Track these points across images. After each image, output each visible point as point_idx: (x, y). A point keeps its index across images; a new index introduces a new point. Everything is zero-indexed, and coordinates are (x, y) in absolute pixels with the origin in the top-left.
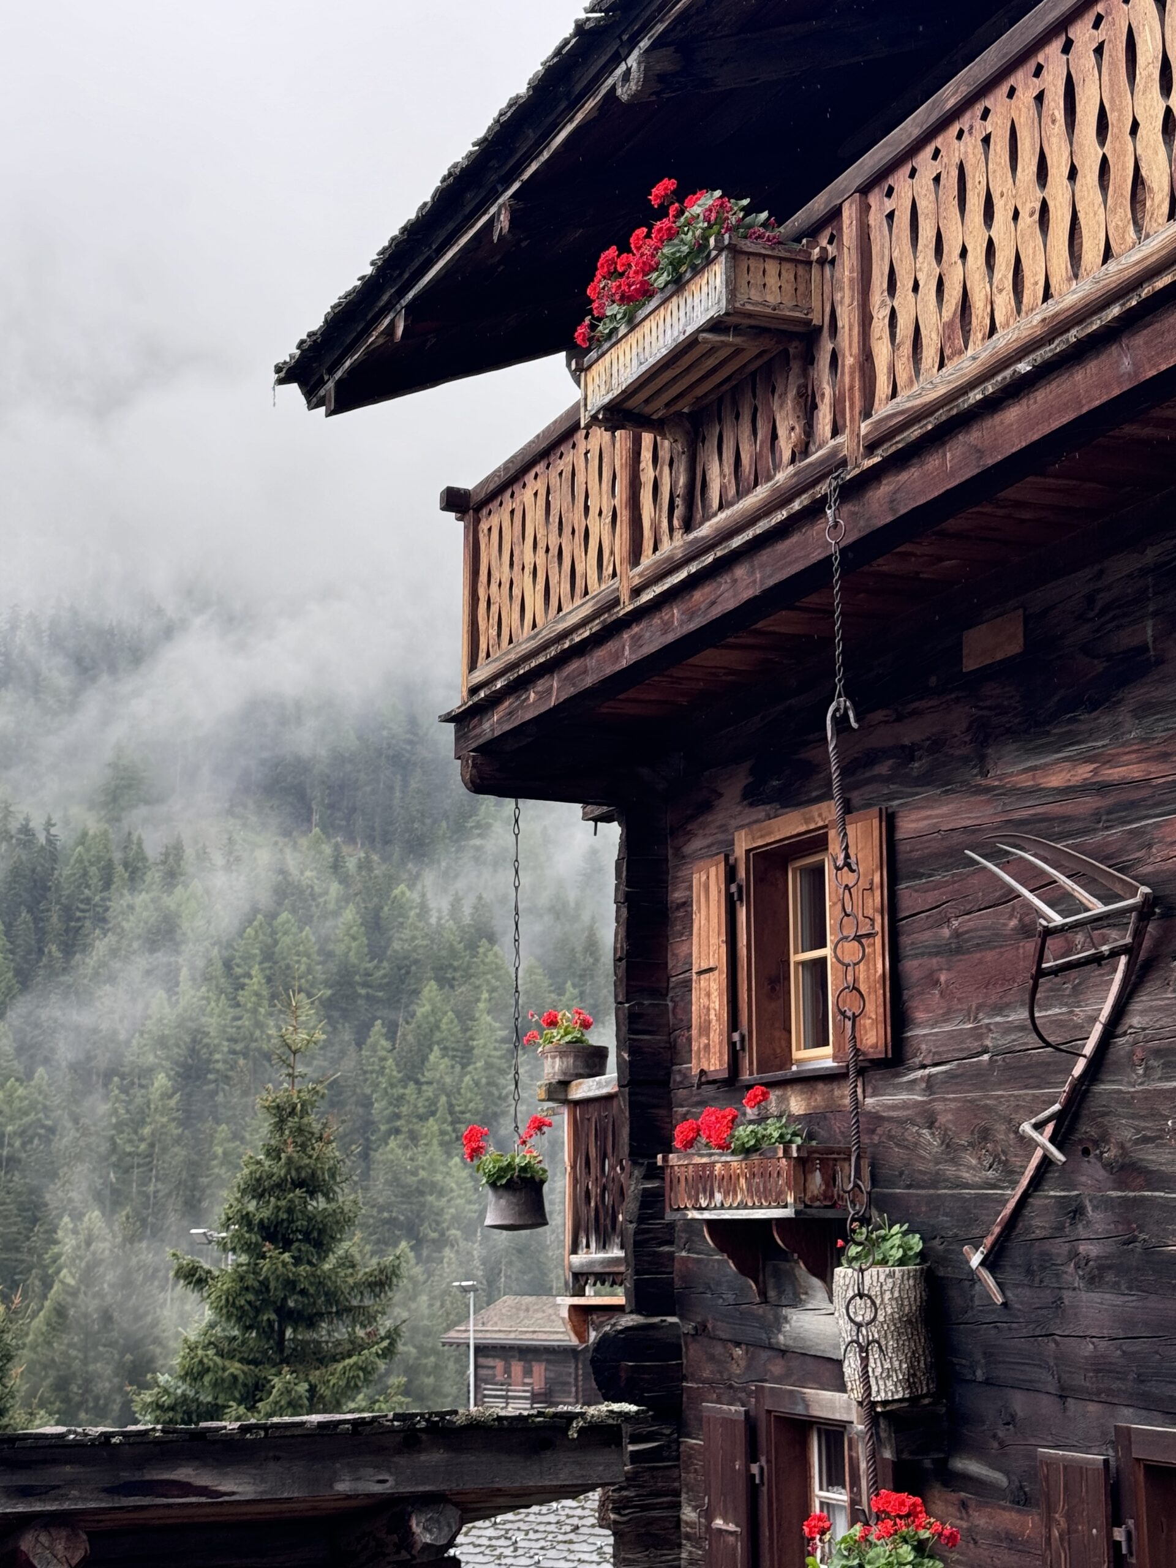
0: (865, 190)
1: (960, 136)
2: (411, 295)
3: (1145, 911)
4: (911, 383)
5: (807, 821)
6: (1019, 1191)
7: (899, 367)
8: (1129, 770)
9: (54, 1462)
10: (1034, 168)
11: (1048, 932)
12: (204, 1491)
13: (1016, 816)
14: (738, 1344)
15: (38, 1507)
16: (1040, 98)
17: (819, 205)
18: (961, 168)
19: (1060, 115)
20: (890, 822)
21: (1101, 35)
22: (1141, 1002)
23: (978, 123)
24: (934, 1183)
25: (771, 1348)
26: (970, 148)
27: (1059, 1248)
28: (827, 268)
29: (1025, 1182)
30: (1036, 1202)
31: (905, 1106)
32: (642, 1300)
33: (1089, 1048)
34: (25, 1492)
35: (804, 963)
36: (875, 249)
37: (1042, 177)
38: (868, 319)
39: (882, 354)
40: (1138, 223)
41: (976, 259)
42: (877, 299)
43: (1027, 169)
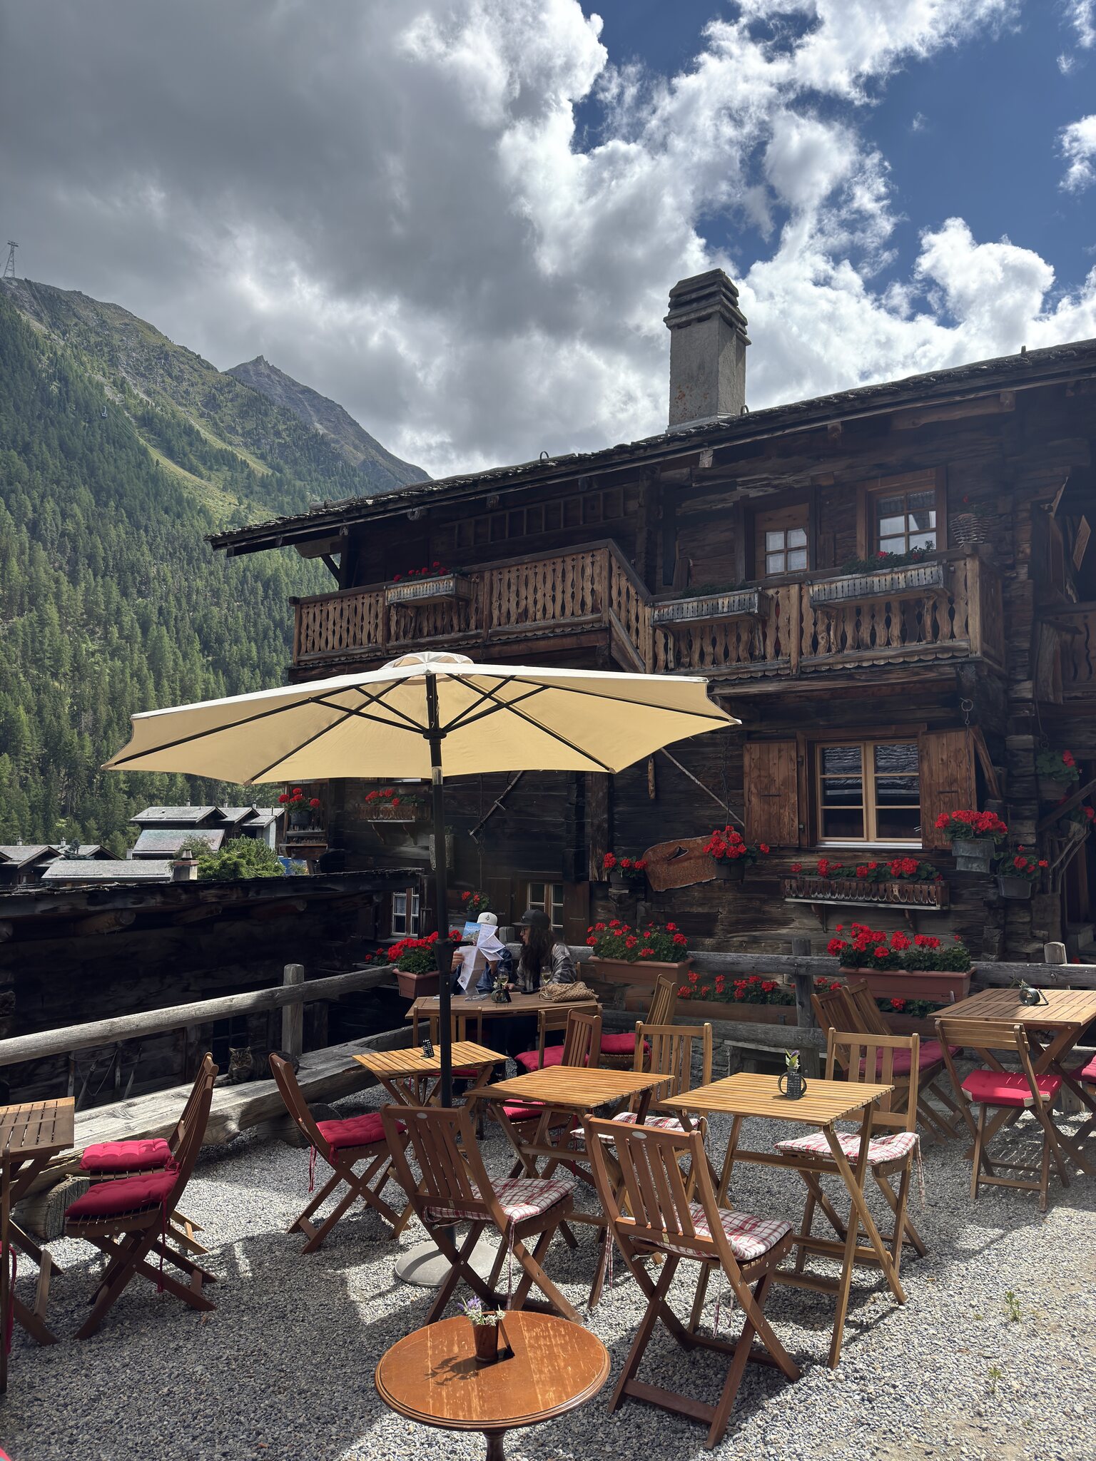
0: (492, 570)
1: (527, 569)
2: (289, 535)
4: (506, 624)
6: (487, 816)
7: (502, 619)
10: (551, 586)
16: (554, 570)
17: (475, 567)
18: (527, 576)
19: (560, 575)
21: (574, 563)
23: (533, 568)
26: (531, 573)
27: (499, 830)
28: (476, 586)
29: (489, 814)
30: (492, 819)
33: (512, 783)
34: (296, 890)
36: (495, 586)
37: (554, 588)
38: (491, 603)
39: (496, 613)
40: (583, 611)
41: (530, 601)
42: (494, 599)
43: (549, 585)
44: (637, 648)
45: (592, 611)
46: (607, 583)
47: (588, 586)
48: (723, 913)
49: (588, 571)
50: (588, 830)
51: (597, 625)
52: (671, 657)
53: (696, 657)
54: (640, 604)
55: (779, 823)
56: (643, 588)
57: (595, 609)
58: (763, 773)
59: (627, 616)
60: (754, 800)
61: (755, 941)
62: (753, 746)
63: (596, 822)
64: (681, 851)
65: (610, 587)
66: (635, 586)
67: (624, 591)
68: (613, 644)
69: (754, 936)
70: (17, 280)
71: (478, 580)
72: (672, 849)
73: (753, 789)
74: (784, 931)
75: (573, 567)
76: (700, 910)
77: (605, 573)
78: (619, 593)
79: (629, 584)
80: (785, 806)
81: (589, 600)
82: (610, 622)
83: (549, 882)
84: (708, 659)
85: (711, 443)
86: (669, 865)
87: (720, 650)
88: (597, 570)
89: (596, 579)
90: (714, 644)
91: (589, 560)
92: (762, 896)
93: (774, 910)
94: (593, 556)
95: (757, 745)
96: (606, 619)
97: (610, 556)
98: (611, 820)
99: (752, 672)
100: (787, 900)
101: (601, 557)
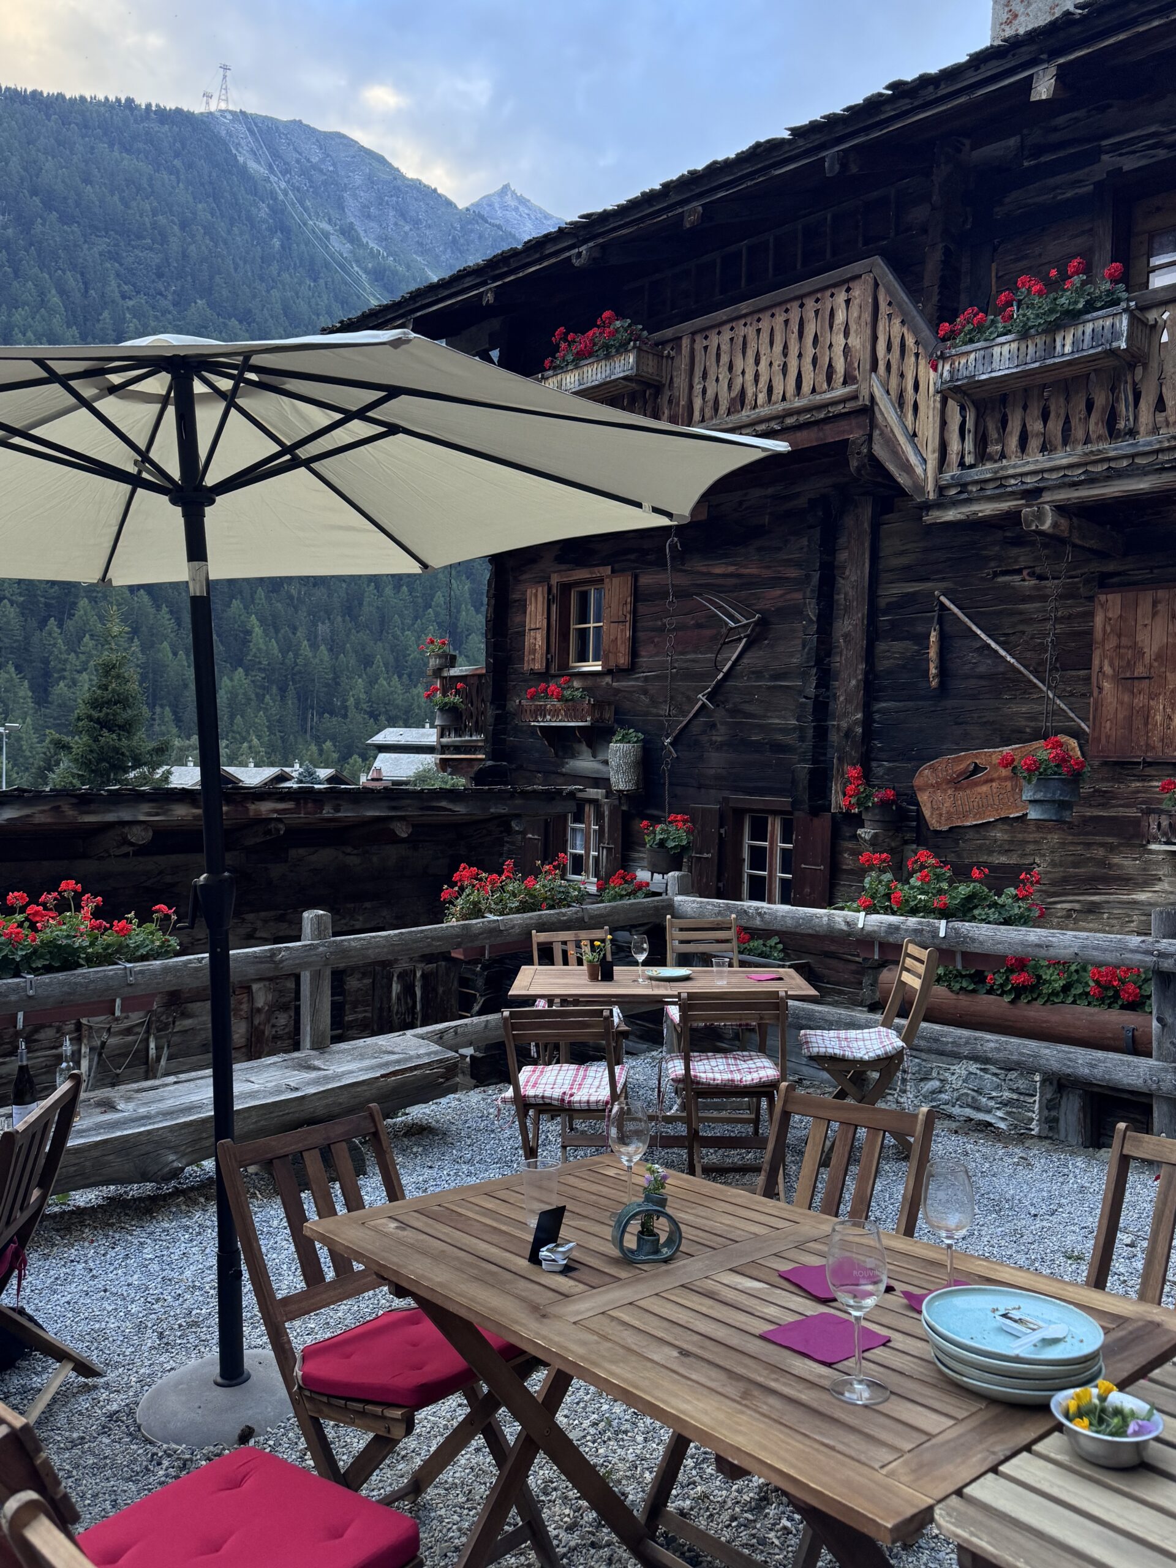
0: (693, 333)
1: (745, 325)
2: (419, 314)
3: (756, 624)
4: (712, 418)
5: (591, 573)
6: (688, 718)
7: (706, 410)
8: (751, 570)
9: (403, 798)
10: (781, 348)
11: (732, 629)
12: (450, 810)
13: (698, 582)
14: (539, 772)
15: (399, 814)
16: (786, 322)
17: (669, 333)
18: (745, 337)
19: (796, 330)
20: (636, 578)
21: (819, 306)
22: (748, 655)
23: (755, 323)
24: (647, 714)
25: (558, 773)
26: (751, 331)
27: (704, 738)
28: (670, 362)
29: (691, 715)
30: (695, 722)
31: (633, 686)
32: (494, 755)
33: (725, 670)
34: (394, 808)
35: (576, 629)
36: (697, 359)
37: (785, 353)
38: (691, 387)
39: (698, 403)
40: (829, 383)
41: (750, 376)
42: (696, 380)
43: (778, 348)
44: (915, 435)
45: (845, 383)
46: (869, 331)
47: (839, 341)
48: (1042, 866)
49: (840, 317)
50: (834, 738)
51: (850, 406)
52: (969, 445)
53: (1013, 442)
54: (922, 362)
55: (1146, 724)
56: (926, 333)
57: (848, 380)
58: (1125, 641)
59: (900, 385)
60: (1106, 685)
61: (1092, 910)
62: (1110, 597)
63: (844, 724)
64: (977, 769)
65: (875, 338)
66: (915, 331)
67: (896, 343)
68: (876, 433)
69: (1093, 903)
70: (231, 112)
71: (672, 353)
72: (963, 766)
73: (1107, 669)
74: (1142, 897)
75: (817, 312)
76: (1003, 859)
77: (867, 316)
78: (889, 348)
79: (905, 330)
80: (1157, 695)
81: (840, 366)
82: (872, 398)
83: (775, 813)
84: (1034, 444)
85: (1054, 54)
86: (956, 789)
87: (1055, 427)
88: (855, 312)
89: (853, 327)
90: (1045, 417)
91: (841, 297)
92: (1110, 840)
93: (1126, 862)
94: (848, 290)
95: (1118, 596)
96: (864, 393)
97: (876, 285)
98: (867, 722)
99: (1109, 459)
100: (1153, 847)
101: (860, 292)
